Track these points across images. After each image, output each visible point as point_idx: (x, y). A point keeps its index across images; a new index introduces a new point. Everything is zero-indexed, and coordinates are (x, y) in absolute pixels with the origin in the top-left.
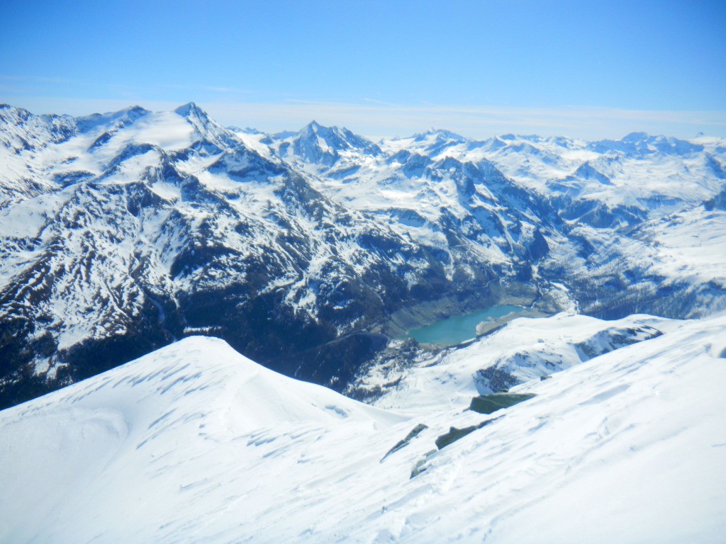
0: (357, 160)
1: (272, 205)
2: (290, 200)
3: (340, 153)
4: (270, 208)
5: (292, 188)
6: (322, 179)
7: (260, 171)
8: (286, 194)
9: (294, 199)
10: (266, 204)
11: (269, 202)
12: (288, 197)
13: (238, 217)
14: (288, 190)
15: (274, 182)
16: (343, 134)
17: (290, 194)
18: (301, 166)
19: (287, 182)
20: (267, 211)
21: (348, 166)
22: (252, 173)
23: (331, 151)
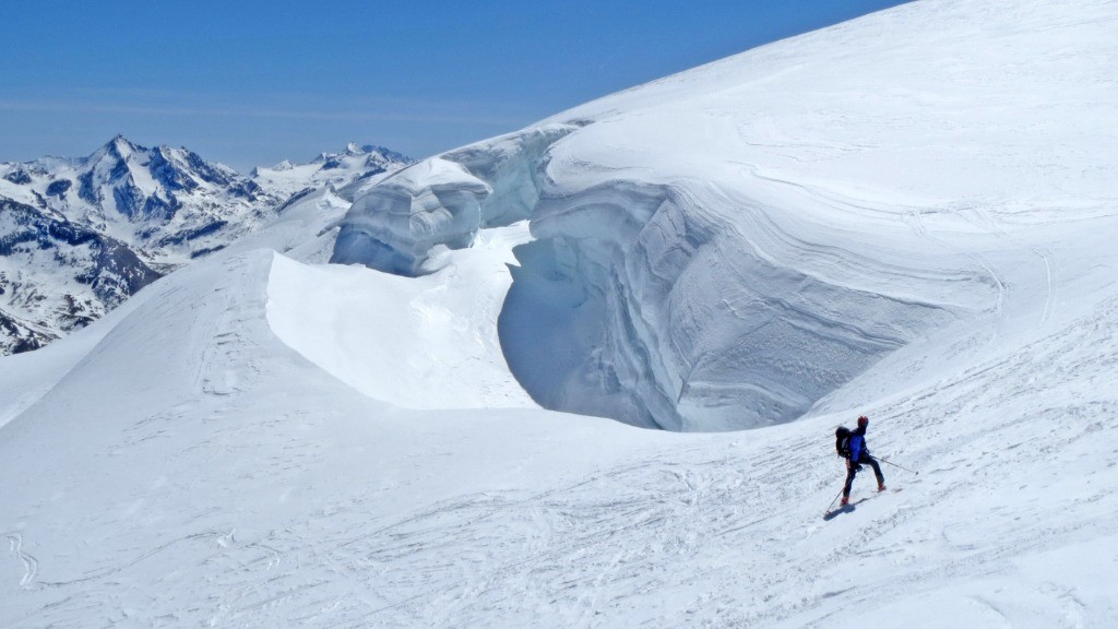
0: (216, 212)
1: (76, 304)
2: (111, 293)
3: (181, 196)
4: (74, 310)
5: (112, 270)
6: (149, 252)
7: (39, 241)
8: (100, 283)
9: (118, 291)
10: (65, 303)
11: (69, 299)
12: (107, 287)
13: (14, 331)
14: (105, 273)
15: (74, 261)
16: (181, 160)
17: (107, 281)
18: (99, 227)
19: (102, 260)
20: (69, 317)
21: (200, 224)
22: (23, 245)
23: (161, 196)
